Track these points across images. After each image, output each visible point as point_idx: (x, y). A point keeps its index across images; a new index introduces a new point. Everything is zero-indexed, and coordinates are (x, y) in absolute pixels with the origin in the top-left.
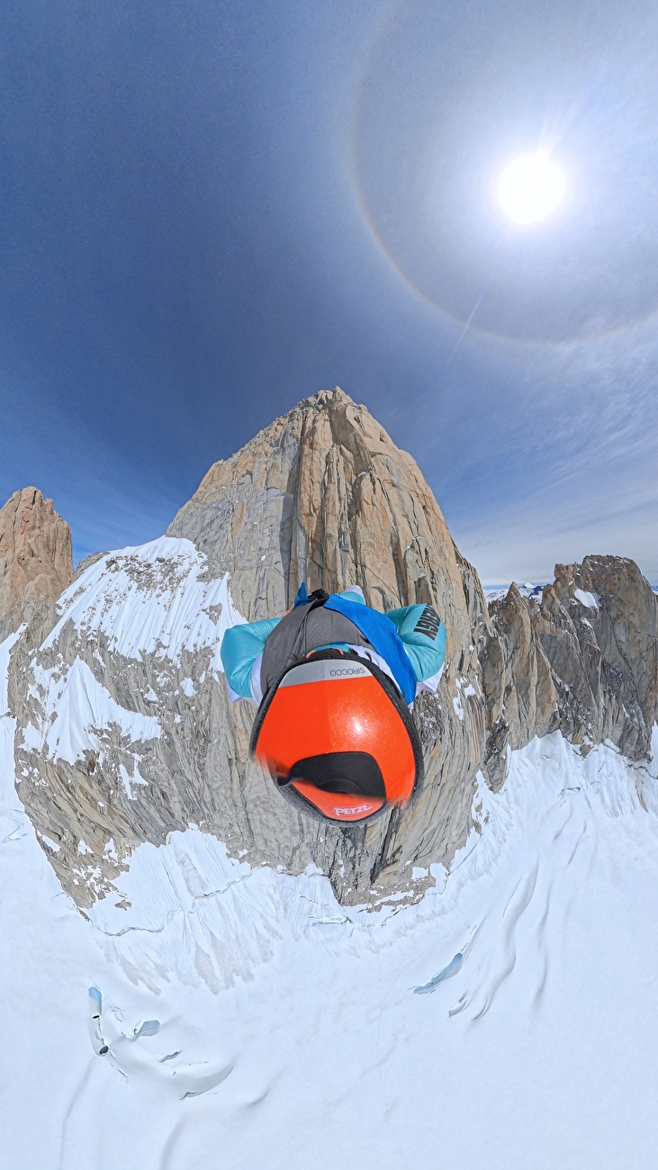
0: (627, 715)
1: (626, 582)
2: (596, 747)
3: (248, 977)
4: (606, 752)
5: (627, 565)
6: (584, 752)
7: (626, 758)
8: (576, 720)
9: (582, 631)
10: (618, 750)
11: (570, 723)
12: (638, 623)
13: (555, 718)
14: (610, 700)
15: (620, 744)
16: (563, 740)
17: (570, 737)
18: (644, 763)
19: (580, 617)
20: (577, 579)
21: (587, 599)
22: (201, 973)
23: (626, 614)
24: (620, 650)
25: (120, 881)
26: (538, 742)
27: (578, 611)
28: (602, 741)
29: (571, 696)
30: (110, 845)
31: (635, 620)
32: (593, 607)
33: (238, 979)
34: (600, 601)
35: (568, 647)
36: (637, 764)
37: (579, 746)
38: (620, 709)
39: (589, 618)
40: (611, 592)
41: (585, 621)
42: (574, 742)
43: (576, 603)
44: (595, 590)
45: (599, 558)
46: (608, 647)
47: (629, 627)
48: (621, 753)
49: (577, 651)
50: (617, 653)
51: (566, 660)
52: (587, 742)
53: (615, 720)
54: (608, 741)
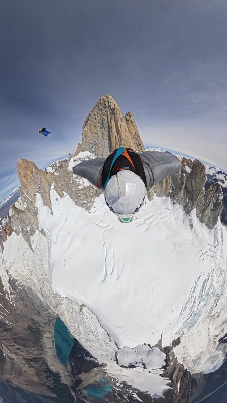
0: (188, 202)
1: (199, 170)
2: (177, 204)
3: (110, 214)
4: (180, 207)
5: (202, 166)
6: (174, 204)
7: (184, 212)
8: (174, 196)
9: (182, 176)
10: (183, 209)
11: (173, 195)
12: (198, 182)
13: (169, 194)
14: (184, 196)
15: (184, 207)
16: (170, 199)
17: (172, 199)
18: (188, 215)
19: (184, 173)
20: (188, 163)
21: (188, 169)
22: (105, 215)
23: (196, 178)
24: (192, 186)
25: (94, 204)
26: (164, 197)
27: (184, 171)
28: (179, 204)
29: (174, 190)
30: (92, 199)
31: (198, 181)
32: (188, 172)
33: (109, 215)
34: (191, 172)
35: (177, 178)
36: (187, 215)
37: (173, 202)
38: (186, 200)
39: (186, 174)
40: (195, 171)
41: (184, 175)
42: (172, 201)
43: (184, 169)
44: (192, 168)
45: (198, 161)
46: (189, 183)
47: (196, 182)
48: (184, 210)
49: (179, 180)
50: (191, 187)
51: (175, 181)
52: (175, 201)
53: (184, 201)
54: (181, 205)
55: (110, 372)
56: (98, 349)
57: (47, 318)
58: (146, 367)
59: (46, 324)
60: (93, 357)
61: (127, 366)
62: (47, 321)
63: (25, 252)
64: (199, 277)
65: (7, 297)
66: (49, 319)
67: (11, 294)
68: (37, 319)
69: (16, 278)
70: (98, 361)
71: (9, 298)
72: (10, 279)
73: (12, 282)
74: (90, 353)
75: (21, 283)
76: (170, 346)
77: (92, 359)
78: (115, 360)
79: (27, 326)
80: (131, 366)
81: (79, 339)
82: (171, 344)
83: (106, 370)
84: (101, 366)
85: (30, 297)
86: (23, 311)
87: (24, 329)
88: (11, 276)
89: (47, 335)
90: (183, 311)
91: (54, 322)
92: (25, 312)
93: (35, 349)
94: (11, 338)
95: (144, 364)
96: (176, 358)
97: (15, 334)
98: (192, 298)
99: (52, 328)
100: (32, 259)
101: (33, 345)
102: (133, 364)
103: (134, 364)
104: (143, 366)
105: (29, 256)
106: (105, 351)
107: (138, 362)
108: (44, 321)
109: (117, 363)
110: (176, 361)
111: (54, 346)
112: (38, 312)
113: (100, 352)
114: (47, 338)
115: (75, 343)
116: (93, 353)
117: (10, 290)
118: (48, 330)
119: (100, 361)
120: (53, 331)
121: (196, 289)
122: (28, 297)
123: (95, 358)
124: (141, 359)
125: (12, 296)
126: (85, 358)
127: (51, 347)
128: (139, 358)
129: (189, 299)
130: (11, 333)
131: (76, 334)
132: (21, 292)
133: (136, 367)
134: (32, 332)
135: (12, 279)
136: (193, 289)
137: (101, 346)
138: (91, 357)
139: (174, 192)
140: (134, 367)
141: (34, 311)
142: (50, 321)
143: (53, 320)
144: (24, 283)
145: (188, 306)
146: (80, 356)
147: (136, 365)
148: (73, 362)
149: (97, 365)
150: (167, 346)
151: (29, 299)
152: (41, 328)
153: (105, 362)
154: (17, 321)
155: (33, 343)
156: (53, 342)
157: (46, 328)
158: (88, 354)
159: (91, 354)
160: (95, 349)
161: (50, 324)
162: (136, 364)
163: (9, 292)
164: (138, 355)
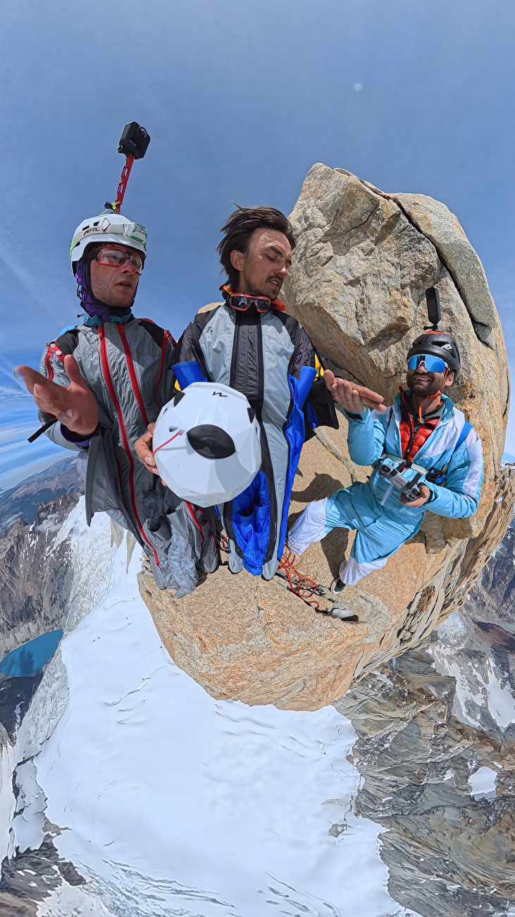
55: (3, 756)
56: (37, 724)
57: (54, 617)
58: (17, 816)
59: (46, 618)
60: (22, 719)
61: (16, 783)
62: (51, 619)
63: (104, 534)
64: (214, 901)
65: (47, 549)
66: (54, 620)
67: (54, 552)
68: (46, 603)
69: (72, 547)
70: (18, 729)
71: (49, 552)
72: (66, 541)
73: (64, 547)
74: (27, 711)
75: (71, 558)
76: (60, 857)
77: (18, 717)
78: (24, 758)
79: (30, 595)
80: (16, 790)
81: (43, 686)
82: (64, 859)
83: (7, 747)
84: (11, 737)
85: (64, 580)
86: (44, 580)
87: (24, 593)
88: (69, 539)
89: (33, 627)
90: (123, 870)
91: (55, 629)
92: (45, 583)
93: (5, 619)
94: (5, 581)
95: (22, 810)
96: (50, 895)
97: (12, 584)
98: (156, 889)
99: (45, 629)
100: (103, 552)
101: (10, 614)
102: (20, 792)
103: (21, 794)
104: (17, 811)
105: (103, 544)
106: (35, 737)
107: (25, 799)
108: (48, 615)
109: (19, 764)
110: (42, 895)
111: (21, 645)
112: (55, 600)
113: (32, 729)
114: (29, 629)
115: (36, 677)
116: (27, 716)
117: (57, 548)
118: (40, 625)
119: (18, 733)
120: (41, 633)
121: (180, 895)
122: (63, 577)
123: (21, 722)
124: (30, 804)
125: (52, 555)
126: (18, 706)
127: (19, 640)
128: (32, 800)
129: (151, 879)
130: (11, 578)
131: (48, 677)
132: (62, 565)
133: (16, 798)
134: (26, 606)
135: (68, 542)
136: (179, 888)
137: (41, 727)
138: (22, 715)
139: (376, 749)
140: (15, 794)
141: (52, 595)
142: (52, 623)
143: (56, 626)
144: (73, 561)
145: (136, 879)
146: (18, 695)
147: (19, 797)
148: (6, 688)
149: (10, 729)
150: (57, 850)
151: (61, 580)
152: (37, 614)
153: (17, 741)
154: (28, 579)
155: (12, 613)
156: (26, 641)
157: (40, 621)
158: (25, 708)
159: (27, 714)
160: (35, 717)
161: (48, 624)
162: (22, 797)
163: (54, 548)
164: (37, 796)
